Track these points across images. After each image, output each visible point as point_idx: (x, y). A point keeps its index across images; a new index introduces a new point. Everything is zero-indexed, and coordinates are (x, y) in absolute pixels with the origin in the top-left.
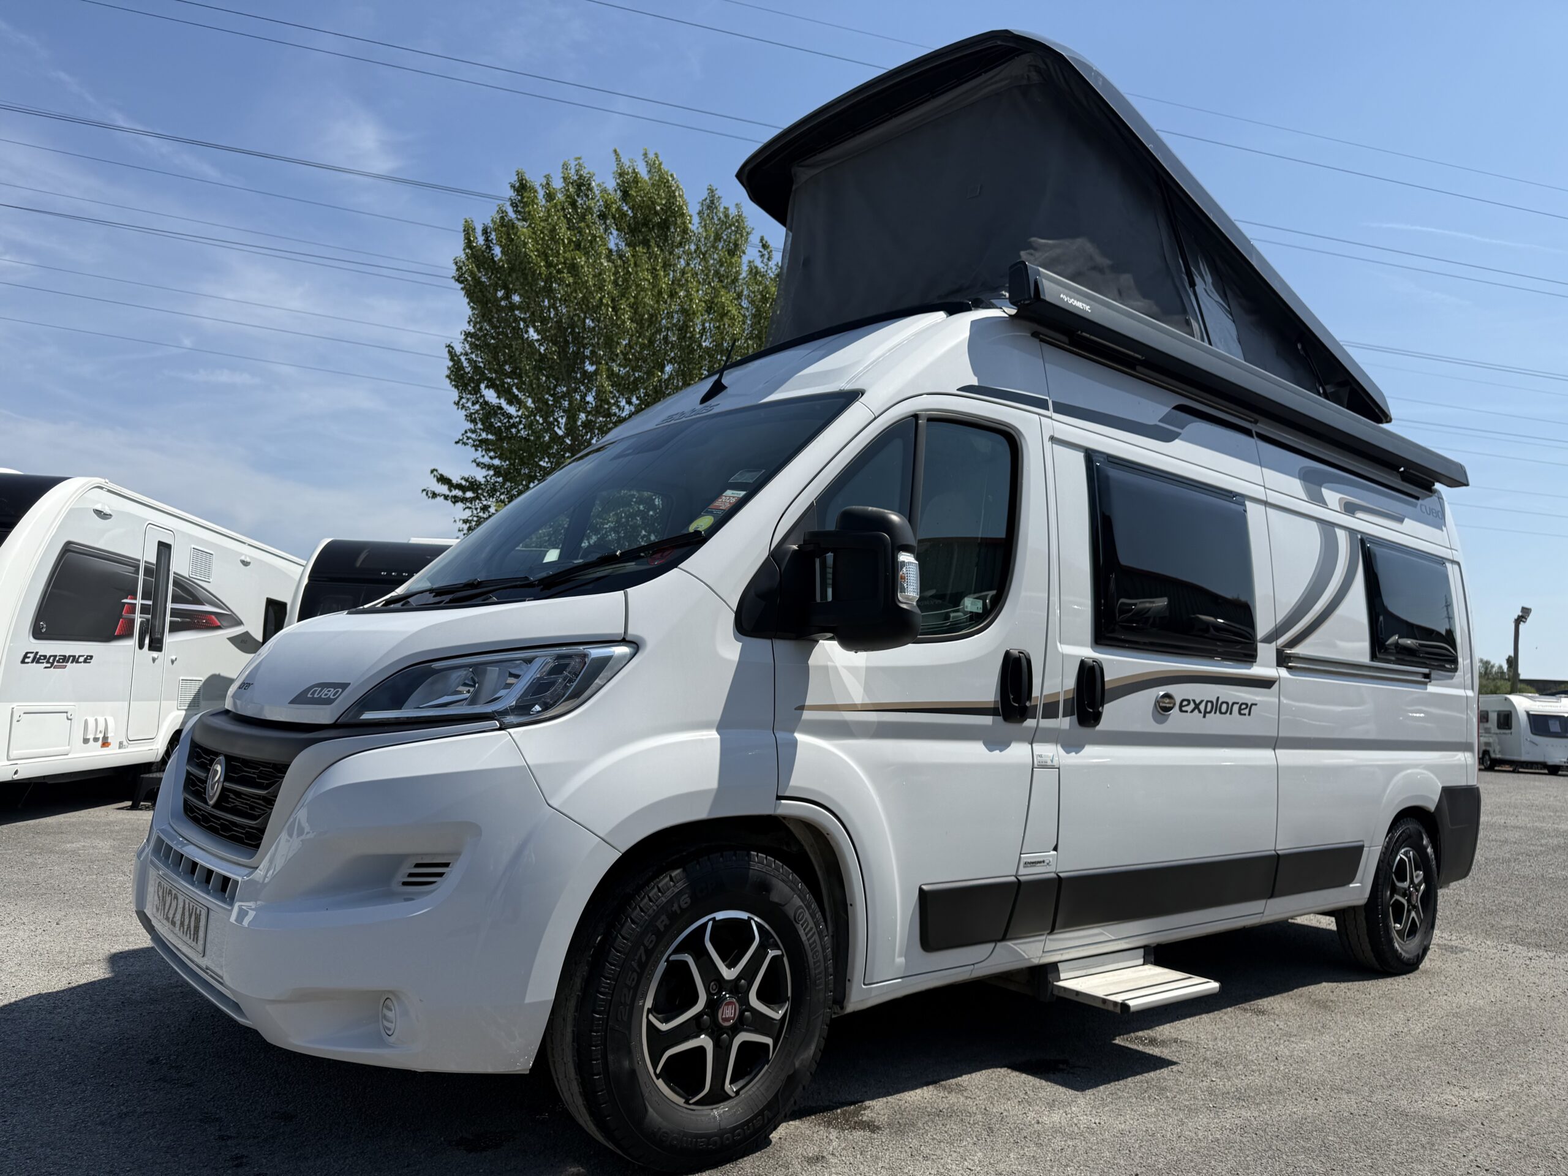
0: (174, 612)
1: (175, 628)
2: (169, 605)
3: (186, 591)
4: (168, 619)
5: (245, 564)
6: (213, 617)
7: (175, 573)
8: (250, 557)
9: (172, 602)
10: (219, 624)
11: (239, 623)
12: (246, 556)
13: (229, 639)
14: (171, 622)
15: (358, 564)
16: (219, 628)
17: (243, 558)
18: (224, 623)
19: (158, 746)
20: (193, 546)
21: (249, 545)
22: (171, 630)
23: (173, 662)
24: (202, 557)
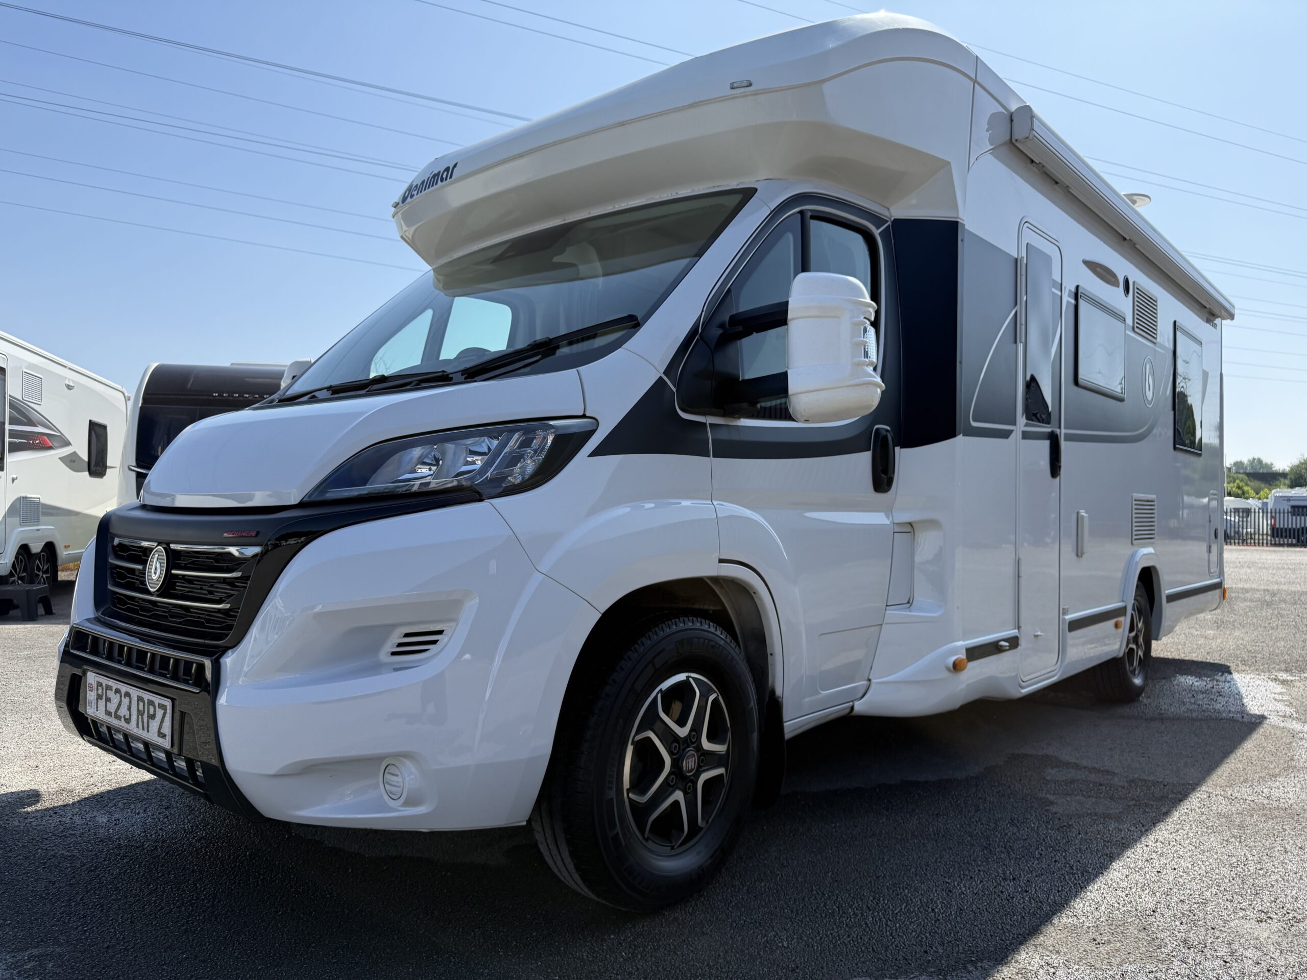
0: (13, 434)
1: (14, 448)
2: (8, 427)
3: (21, 414)
4: (7, 440)
5: (69, 387)
6: (45, 438)
7: (10, 396)
8: (73, 381)
9: (9, 424)
10: (51, 445)
11: (67, 444)
12: (69, 379)
13: (60, 459)
14: (10, 443)
15: (189, 386)
16: (50, 448)
17: (67, 382)
18: (56, 444)
19: (7, 561)
20: (25, 370)
21: (70, 369)
22: (11, 451)
23: (13, 480)
24: (33, 380)
